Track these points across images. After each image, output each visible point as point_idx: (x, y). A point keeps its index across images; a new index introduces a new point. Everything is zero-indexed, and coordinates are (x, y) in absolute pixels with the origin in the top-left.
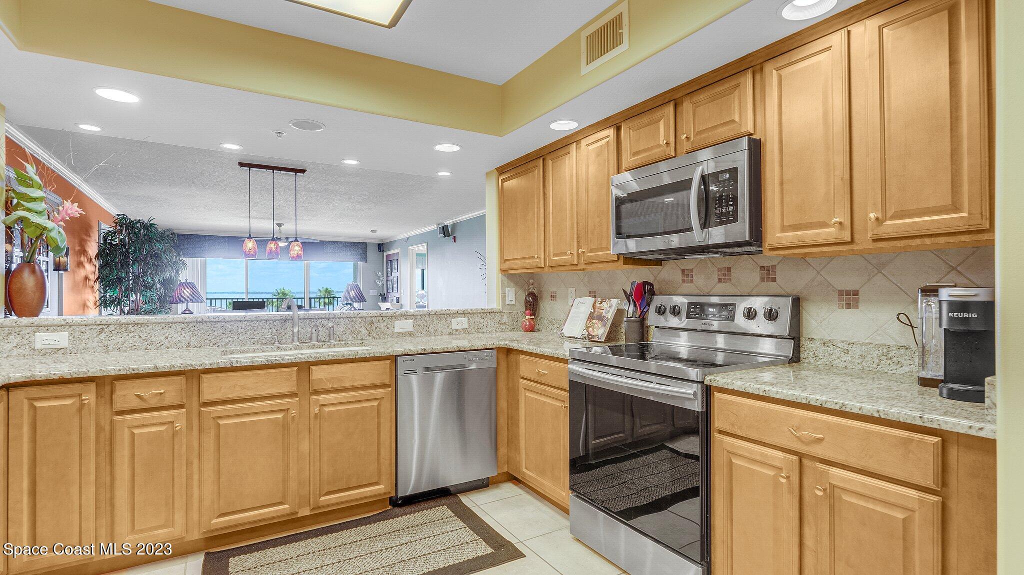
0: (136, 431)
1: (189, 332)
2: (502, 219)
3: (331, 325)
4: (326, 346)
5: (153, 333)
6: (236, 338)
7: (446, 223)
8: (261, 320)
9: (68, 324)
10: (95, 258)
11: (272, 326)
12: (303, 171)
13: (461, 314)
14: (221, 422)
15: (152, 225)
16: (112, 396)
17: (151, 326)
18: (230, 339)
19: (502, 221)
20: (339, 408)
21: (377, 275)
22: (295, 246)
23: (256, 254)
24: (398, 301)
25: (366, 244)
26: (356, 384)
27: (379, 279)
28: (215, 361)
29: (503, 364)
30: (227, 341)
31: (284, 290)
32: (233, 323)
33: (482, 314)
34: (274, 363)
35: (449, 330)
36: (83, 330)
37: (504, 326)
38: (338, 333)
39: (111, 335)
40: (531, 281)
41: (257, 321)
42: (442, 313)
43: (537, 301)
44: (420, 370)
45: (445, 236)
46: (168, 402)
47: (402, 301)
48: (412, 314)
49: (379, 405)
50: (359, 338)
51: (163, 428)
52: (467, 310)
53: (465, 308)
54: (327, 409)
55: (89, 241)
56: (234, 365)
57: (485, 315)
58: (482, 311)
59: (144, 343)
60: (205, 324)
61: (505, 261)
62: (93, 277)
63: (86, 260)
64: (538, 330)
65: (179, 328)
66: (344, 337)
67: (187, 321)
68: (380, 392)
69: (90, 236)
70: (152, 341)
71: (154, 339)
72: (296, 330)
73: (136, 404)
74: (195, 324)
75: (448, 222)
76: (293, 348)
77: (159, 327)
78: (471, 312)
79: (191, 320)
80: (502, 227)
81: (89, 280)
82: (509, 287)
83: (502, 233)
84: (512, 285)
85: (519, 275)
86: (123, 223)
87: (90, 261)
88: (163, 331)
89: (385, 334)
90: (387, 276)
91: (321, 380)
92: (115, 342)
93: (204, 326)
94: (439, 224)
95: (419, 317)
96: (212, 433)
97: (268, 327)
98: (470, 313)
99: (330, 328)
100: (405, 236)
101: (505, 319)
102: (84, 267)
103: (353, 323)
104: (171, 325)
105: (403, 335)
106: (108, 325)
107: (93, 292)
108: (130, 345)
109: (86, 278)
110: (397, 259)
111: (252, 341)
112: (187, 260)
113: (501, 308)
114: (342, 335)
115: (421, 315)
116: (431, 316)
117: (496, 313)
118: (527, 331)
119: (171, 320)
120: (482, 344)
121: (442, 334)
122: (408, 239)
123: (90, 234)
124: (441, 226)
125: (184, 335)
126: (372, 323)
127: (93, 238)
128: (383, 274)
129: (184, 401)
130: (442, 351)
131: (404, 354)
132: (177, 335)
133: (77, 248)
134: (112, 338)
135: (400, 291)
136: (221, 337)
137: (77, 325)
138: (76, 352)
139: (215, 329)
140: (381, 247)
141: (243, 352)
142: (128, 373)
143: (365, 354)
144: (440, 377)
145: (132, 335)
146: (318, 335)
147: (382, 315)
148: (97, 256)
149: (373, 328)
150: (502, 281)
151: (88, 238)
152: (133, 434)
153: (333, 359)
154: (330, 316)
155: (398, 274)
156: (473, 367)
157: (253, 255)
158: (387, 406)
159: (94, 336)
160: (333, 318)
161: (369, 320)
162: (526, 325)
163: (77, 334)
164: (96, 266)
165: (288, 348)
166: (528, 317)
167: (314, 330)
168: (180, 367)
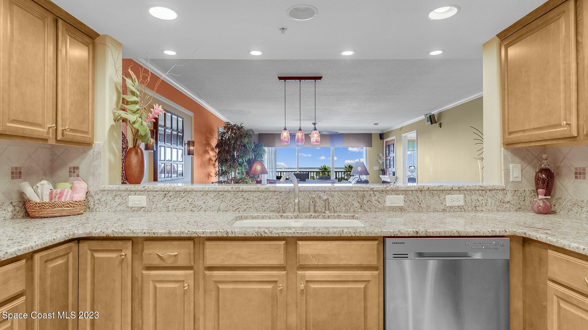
0: (158, 285)
1: (219, 199)
2: (506, 88)
3: (325, 197)
4: (321, 216)
5: (196, 198)
6: (252, 205)
7: (433, 113)
8: (270, 191)
9: (146, 190)
10: (215, 148)
11: (278, 197)
12: (320, 78)
13: (456, 190)
14: (221, 286)
15: (242, 127)
16: (142, 254)
17: (194, 193)
18: (247, 206)
19: (506, 91)
20: (324, 286)
21: (379, 156)
22: (314, 134)
23: (289, 141)
24: (394, 174)
25: (371, 134)
26: (342, 263)
27: (380, 158)
28: (215, 230)
29: (518, 256)
30: (245, 207)
31: (325, 166)
32: (250, 193)
33: (480, 192)
34: (263, 236)
35: (442, 207)
36: (155, 195)
37: (508, 205)
38: (333, 205)
39: (170, 199)
40: (544, 156)
41: (268, 191)
42: (435, 189)
43: (554, 178)
44: (411, 255)
45: (432, 123)
46: (181, 262)
47: (397, 175)
48: (404, 189)
49: (365, 288)
50: (352, 210)
51: (176, 285)
52: (463, 187)
53: (461, 185)
54: (313, 286)
55: (212, 138)
56: (230, 235)
57: (484, 192)
58: (481, 188)
59: (190, 206)
60: (230, 193)
61: (510, 133)
62: (214, 159)
63: (210, 149)
64: (554, 212)
65: (212, 195)
66: (338, 209)
67: (217, 190)
68: (367, 274)
69: (212, 135)
70: (195, 205)
71: (197, 203)
72: (296, 201)
73: (157, 262)
74: (223, 193)
75: (435, 112)
76: (293, 217)
77: (199, 194)
78: (468, 188)
79: (220, 190)
80: (506, 97)
81: (212, 160)
82: (513, 162)
83: (506, 103)
84: (517, 160)
85: (527, 149)
86: (228, 127)
87: (213, 150)
88: (203, 198)
89: (376, 207)
90: (386, 156)
91: (306, 256)
92: (173, 204)
93: (228, 194)
94: (427, 115)
95: (410, 192)
96: (214, 294)
97: (276, 197)
98: (466, 190)
99: (326, 200)
100: (400, 126)
101: (509, 197)
102: (209, 153)
103: (346, 196)
104: (207, 193)
105: (394, 210)
106: (169, 191)
107: (215, 167)
108: (182, 207)
109: (210, 159)
110: (393, 144)
111: (263, 209)
112: (266, 149)
113: (503, 185)
114: (336, 207)
115: (412, 191)
116: (422, 192)
117: (498, 191)
118: (540, 213)
119: (207, 189)
120: (489, 230)
121: (435, 211)
122: (401, 128)
123: (212, 134)
124: (428, 116)
125: (216, 201)
126: (364, 197)
127: (215, 137)
128: (383, 155)
129: (192, 264)
130: (438, 235)
131: (393, 235)
132: (212, 201)
133: (204, 142)
134: (171, 201)
135: (396, 167)
136: (241, 204)
137: (151, 191)
138: (150, 210)
139: (237, 197)
140: (382, 136)
141: (254, 218)
142: (151, 236)
143: (350, 233)
144: (432, 264)
145: (183, 199)
146: (315, 206)
147: (373, 190)
148: (217, 146)
149: (365, 201)
150: (504, 156)
151: (211, 137)
152: (155, 287)
153: (318, 236)
154: (326, 190)
155: (394, 155)
156: (478, 256)
157: (287, 141)
158: (374, 291)
159: (161, 199)
160: (329, 191)
161: (361, 194)
162: (538, 207)
163: (151, 198)
164: (216, 153)
165: (289, 217)
166: (541, 197)
167: (311, 202)
168: (187, 233)
